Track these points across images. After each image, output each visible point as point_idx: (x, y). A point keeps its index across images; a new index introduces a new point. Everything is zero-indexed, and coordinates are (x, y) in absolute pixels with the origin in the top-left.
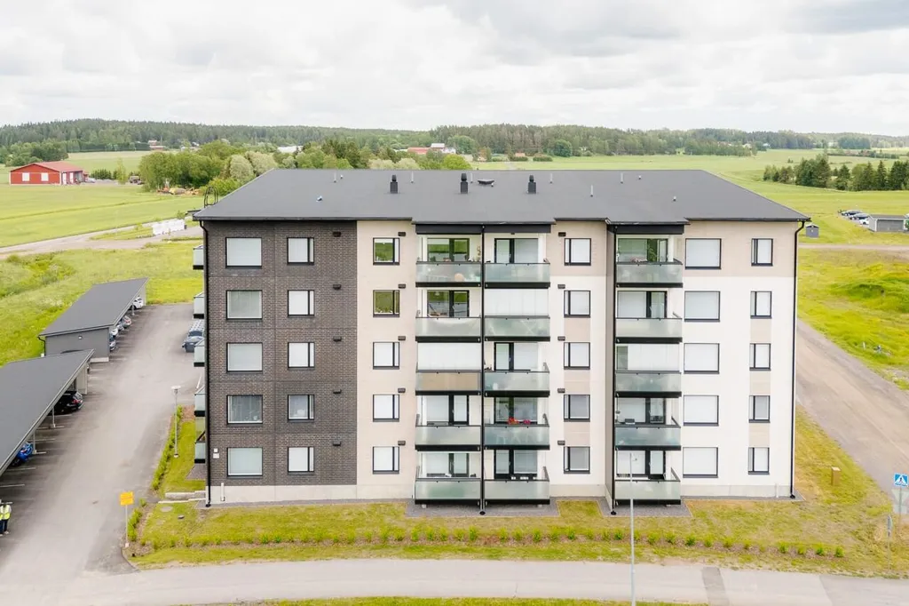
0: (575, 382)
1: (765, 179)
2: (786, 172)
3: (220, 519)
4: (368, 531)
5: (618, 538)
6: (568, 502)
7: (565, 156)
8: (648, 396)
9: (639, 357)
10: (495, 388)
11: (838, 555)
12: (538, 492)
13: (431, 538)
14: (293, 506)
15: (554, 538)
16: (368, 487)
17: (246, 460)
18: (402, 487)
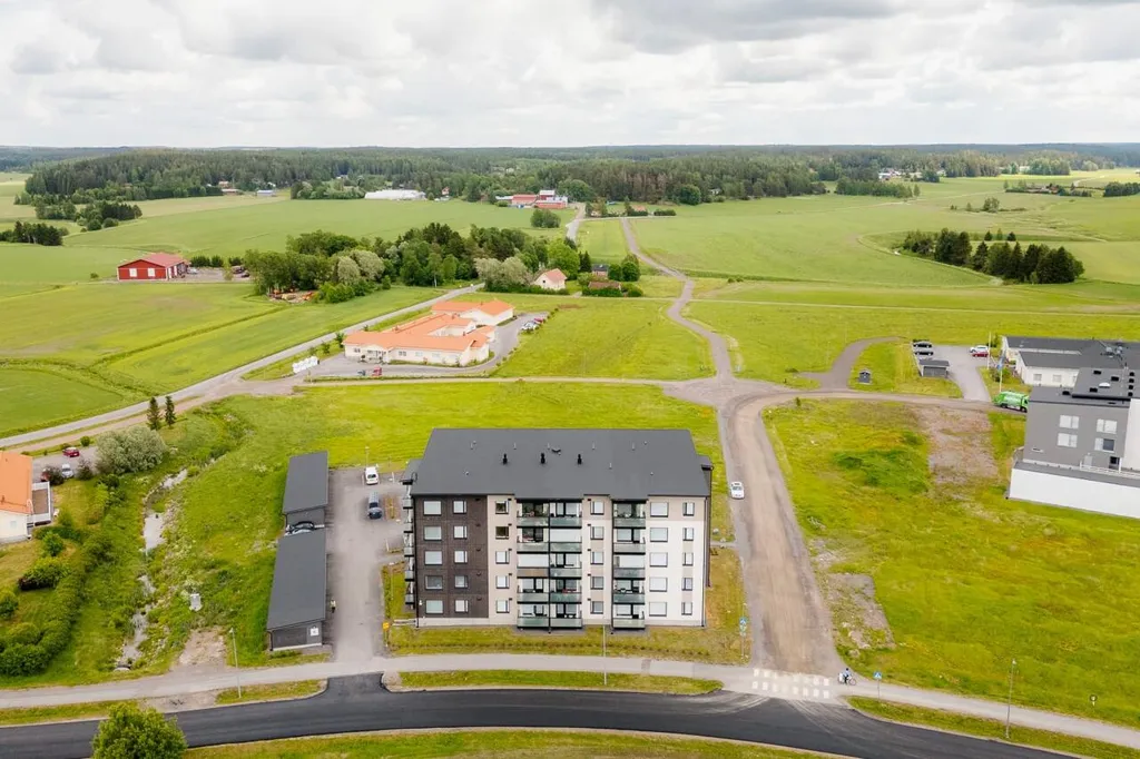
0: (596, 571)
3: (426, 634)
4: (495, 641)
5: (611, 646)
6: (592, 628)
7: (693, 204)
8: (632, 579)
9: (625, 562)
10: (556, 575)
11: (707, 654)
12: (577, 623)
13: (525, 644)
14: (459, 628)
15: (581, 646)
16: (494, 619)
17: (435, 606)
18: (510, 620)
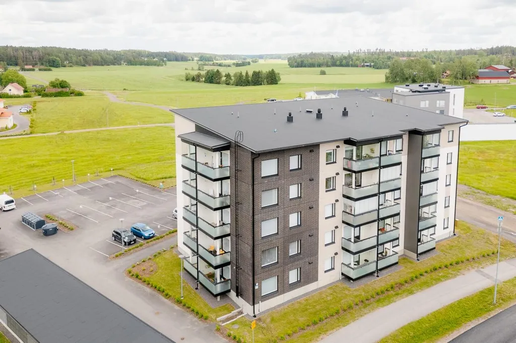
1: (187, 80)
2: (199, 76)
7: (57, 67)
16: (323, 280)
